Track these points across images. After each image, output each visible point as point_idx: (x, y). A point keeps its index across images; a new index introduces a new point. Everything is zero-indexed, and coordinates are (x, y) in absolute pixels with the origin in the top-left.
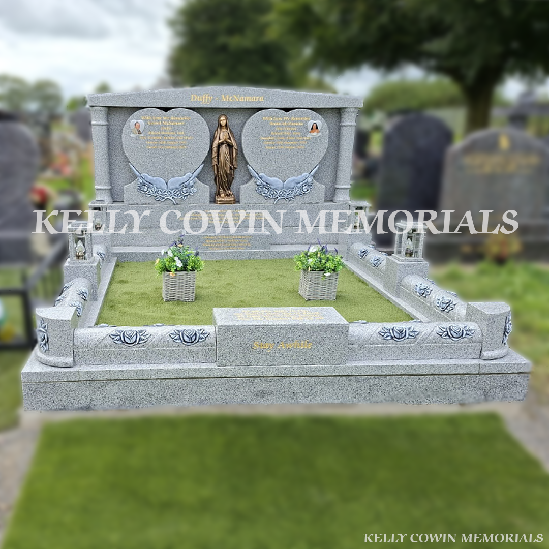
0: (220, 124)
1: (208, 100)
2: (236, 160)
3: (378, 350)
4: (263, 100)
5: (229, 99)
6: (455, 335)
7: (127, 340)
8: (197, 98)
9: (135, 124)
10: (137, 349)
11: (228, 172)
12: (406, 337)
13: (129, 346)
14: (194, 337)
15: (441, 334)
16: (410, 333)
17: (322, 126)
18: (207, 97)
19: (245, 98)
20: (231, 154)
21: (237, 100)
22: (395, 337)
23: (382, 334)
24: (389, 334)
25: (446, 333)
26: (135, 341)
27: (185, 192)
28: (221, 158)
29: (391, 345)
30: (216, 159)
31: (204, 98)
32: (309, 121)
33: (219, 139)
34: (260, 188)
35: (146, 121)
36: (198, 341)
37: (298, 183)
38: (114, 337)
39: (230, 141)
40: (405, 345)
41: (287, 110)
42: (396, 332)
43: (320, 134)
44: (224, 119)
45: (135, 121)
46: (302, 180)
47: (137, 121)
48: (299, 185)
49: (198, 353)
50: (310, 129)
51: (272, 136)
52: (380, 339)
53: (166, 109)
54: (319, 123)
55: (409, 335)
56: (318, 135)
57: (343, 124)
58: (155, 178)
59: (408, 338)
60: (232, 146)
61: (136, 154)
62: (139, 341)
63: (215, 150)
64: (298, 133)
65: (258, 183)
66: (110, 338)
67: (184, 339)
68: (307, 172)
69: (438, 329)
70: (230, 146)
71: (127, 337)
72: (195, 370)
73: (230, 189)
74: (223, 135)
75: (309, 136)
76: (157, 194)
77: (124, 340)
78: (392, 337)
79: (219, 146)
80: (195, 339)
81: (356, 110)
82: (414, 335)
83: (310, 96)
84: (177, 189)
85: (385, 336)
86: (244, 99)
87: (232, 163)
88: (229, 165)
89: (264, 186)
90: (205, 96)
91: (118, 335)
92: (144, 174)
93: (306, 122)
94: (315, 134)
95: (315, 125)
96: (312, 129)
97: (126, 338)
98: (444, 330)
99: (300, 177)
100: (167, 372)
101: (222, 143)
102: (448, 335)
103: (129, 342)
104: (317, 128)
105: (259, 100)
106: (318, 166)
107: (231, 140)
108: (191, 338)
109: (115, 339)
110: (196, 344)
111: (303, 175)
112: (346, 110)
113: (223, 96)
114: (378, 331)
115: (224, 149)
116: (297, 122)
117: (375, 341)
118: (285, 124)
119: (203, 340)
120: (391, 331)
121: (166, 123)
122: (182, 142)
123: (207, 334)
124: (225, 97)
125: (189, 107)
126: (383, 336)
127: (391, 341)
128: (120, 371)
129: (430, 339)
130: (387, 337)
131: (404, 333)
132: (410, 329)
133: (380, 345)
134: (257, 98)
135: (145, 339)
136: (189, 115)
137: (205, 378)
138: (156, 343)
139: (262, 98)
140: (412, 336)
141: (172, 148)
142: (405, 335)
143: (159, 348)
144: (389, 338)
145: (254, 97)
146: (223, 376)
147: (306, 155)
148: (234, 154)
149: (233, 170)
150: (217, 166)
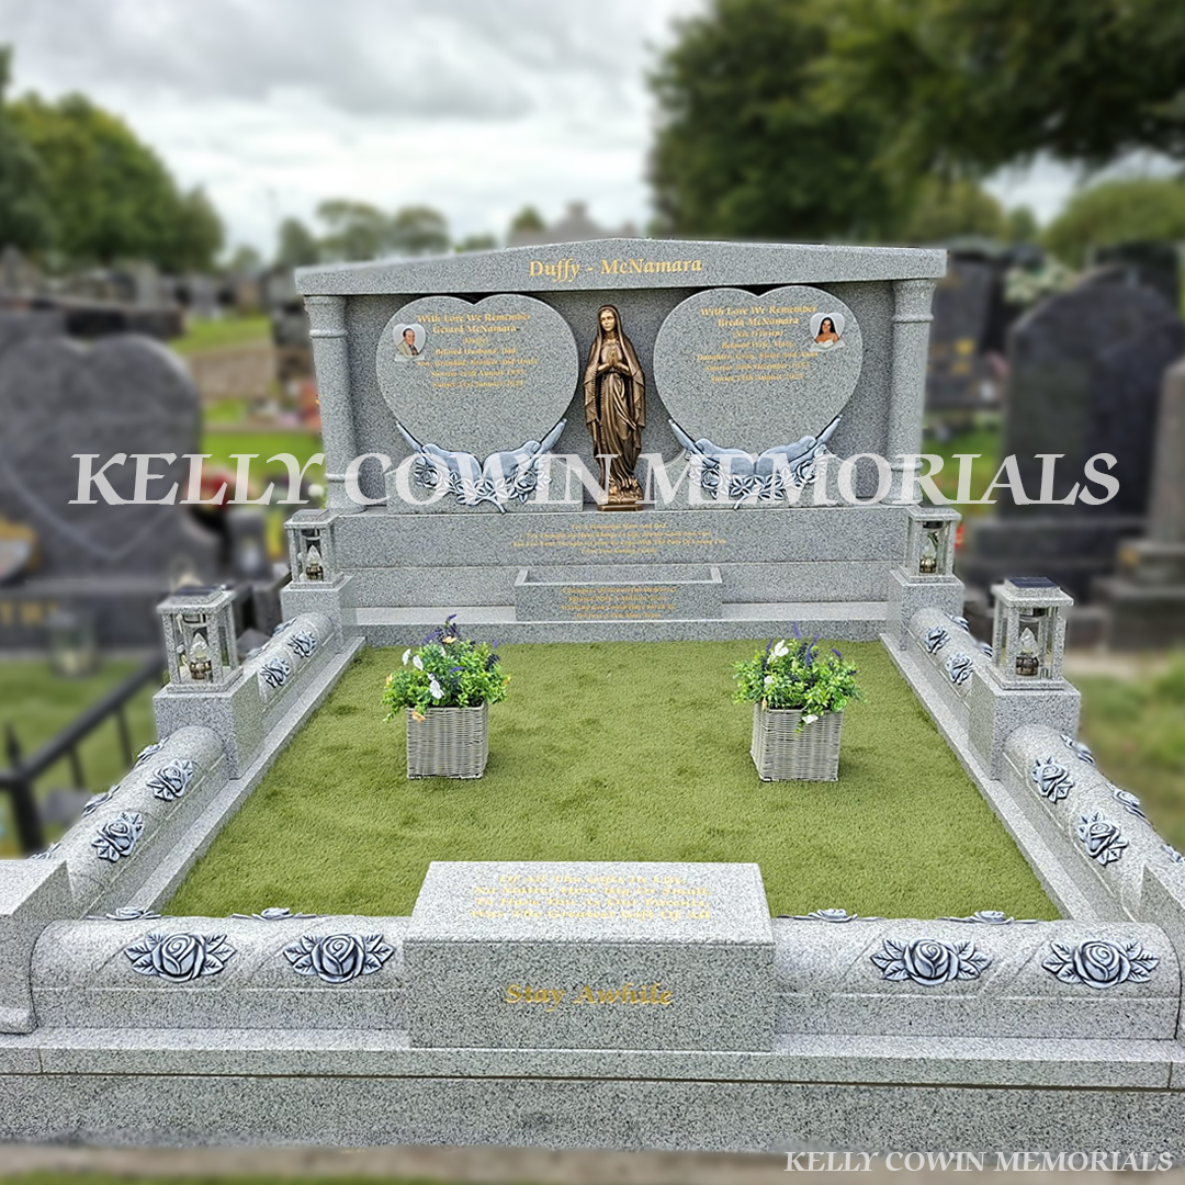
0: (601, 326)
1: (570, 273)
2: (644, 410)
3: (871, 1007)
4: (699, 269)
5: (618, 270)
6: (1097, 974)
7: (167, 966)
8: (549, 270)
9: (404, 334)
10: (198, 990)
11: (624, 437)
12: (953, 975)
13: (178, 983)
14: (350, 961)
15: (1054, 968)
16: (964, 964)
17: (847, 324)
18: (567, 266)
19: (658, 264)
20: (628, 395)
21: (639, 271)
22: (920, 975)
23: (882, 964)
24: (901, 966)
25: (1071, 966)
26: (193, 968)
28: (605, 406)
29: (907, 996)
30: (593, 409)
31: (560, 267)
32: (813, 313)
33: (600, 362)
35: (428, 326)
36: (360, 974)
38: (136, 956)
39: (624, 366)
40: (949, 997)
41: (758, 290)
42: (921, 961)
43: (841, 344)
44: (610, 314)
45: (404, 326)
47: (409, 327)
49: (361, 1006)
50: (816, 335)
51: (724, 351)
52: (875, 977)
53: (474, 297)
54: (839, 318)
55: (960, 969)
56: (836, 347)
57: (899, 318)
59: (956, 978)
60: (631, 378)
61: (408, 400)
62: (201, 969)
63: (590, 388)
64: (790, 344)
66: (125, 960)
67: (322, 967)
68: (811, 434)
69: (1047, 952)
70: (626, 378)
71: (168, 960)
72: (347, 1055)
73: (630, 474)
74: (609, 351)
75: (814, 349)
77: (162, 967)
78: (909, 974)
79: (600, 378)
80: (354, 966)
81: (929, 285)
82: (973, 970)
83: (813, 253)
85: (888, 970)
86: (655, 267)
87: (631, 415)
88: (624, 420)
90: (563, 264)
91: (148, 952)
92: (428, 445)
93: (808, 316)
94: (828, 343)
95: (828, 322)
96: (821, 332)
97: (165, 961)
98: (1065, 957)
99: (794, 445)
100: (271, 1057)
101: (607, 372)
102: (1075, 971)
103: (174, 971)
104: (832, 330)
105: (689, 269)
106: (838, 420)
107: (627, 364)
108: (341, 964)
109: (138, 962)
110: (356, 981)
111: (803, 440)
112: (905, 284)
113: (605, 262)
114: (869, 953)
115: (612, 384)
116: (784, 316)
117: (861, 983)
118: (753, 322)
119: (374, 969)
120: (907, 957)
121: (475, 330)
122: (513, 372)
123: (389, 953)
124: (609, 265)
125: (527, 290)
126: (884, 970)
127: (907, 985)
128: (146, 1053)
129: (1024, 981)
130: (895, 972)
131: (946, 965)
132: (962, 950)
133: (876, 995)
134: (686, 263)
135: (219, 963)
136: (527, 309)
137: (378, 1076)
138: (246, 975)
139: (699, 263)
140: (968, 972)
141: (490, 385)
142: (948, 970)
143: (256, 990)
144: (900, 976)
145: (679, 263)
146: (428, 1074)
147: (808, 393)
148: (637, 397)
149: (636, 431)
150: (597, 423)
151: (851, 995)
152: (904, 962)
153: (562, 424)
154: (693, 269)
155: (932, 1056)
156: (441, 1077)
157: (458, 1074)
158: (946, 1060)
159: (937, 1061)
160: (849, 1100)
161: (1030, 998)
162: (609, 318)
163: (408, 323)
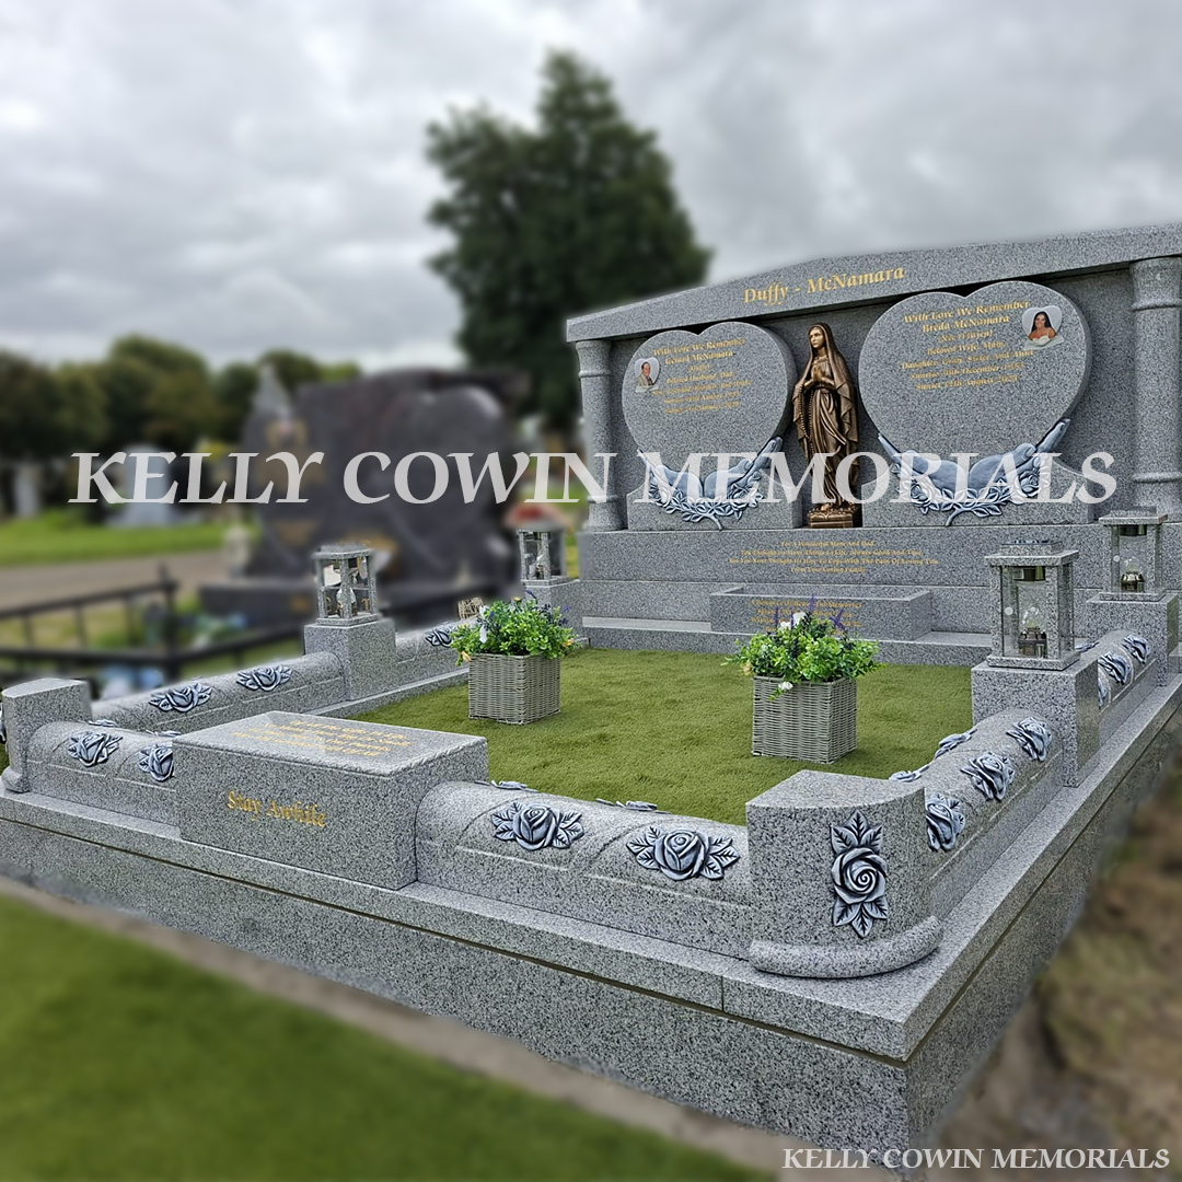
0: (812, 345)
1: (780, 296)
4: (901, 276)
5: (823, 287)
8: (761, 295)
9: (643, 367)
11: (834, 452)
15: (634, 849)
18: (776, 290)
19: (861, 277)
20: (838, 409)
21: (843, 286)
28: (813, 422)
29: (512, 859)
30: (802, 426)
31: (770, 291)
32: (1025, 309)
33: (807, 379)
35: (661, 358)
39: (829, 381)
40: (546, 866)
41: (964, 290)
43: (1060, 339)
44: (818, 331)
45: (643, 360)
47: (646, 360)
50: (1029, 332)
51: (930, 358)
53: (699, 329)
60: (838, 392)
61: (646, 426)
63: (799, 403)
64: (1000, 344)
68: (1031, 442)
70: (834, 394)
74: (814, 369)
75: (1029, 348)
76: (685, 509)
79: (808, 393)
86: (858, 280)
87: (840, 430)
88: (833, 436)
90: (774, 288)
93: (1019, 312)
94: (1044, 340)
95: (1041, 317)
96: (1034, 328)
104: (1048, 325)
105: (892, 277)
106: (1061, 424)
107: (832, 378)
111: (1019, 448)
113: (811, 282)
115: (820, 400)
116: (993, 316)
118: (962, 324)
121: (698, 358)
122: (730, 394)
124: (815, 283)
125: (742, 316)
130: (505, 831)
133: (490, 854)
134: (888, 272)
136: (742, 334)
139: (901, 270)
140: (561, 840)
141: (711, 408)
145: (881, 273)
147: (1025, 396)
149: (848, 446)
150: (807, 440)
151: (470, 851)
153: (773, 441)
154: (896, 277)
161: (614, 880)
162: (816, 335)
163: (647, 358)
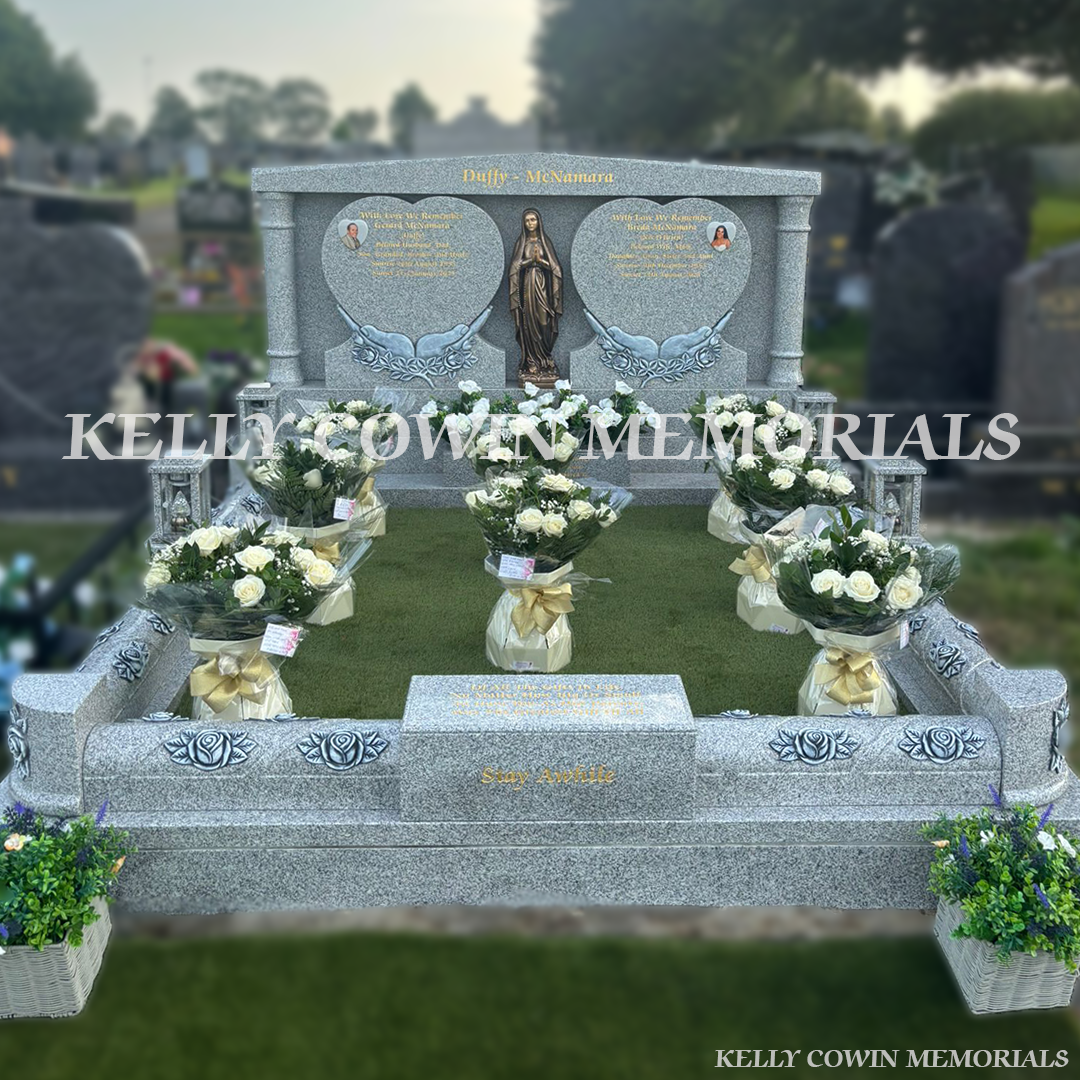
0: (525, 226)
1: (499, 181)
2: (562, 299)
3: (769, 783)
4: (611, 181)
5: (541, 179)
6: (939, 752)
7: (202, 757)
8: (481, 177)
9: (349, 228)
10: (225, 777)
11: (545, 323)
12: (832, 755)
13: (208, 771)
14: (353, 753)
15: (908, 749)
16: (840, 747)
17: (738, 232)
18: (496, 175)
19: (576, 176)
20: (549, 287)
21: (560, 181)
22: (807, 756)
23: (778, 749)
24: (792, 750)
25: (920, 746)
26: (221, 759)
27: (453, 363)
28: (528, 295)
29: (797, 774)
30: (517, 298)
31: (490, 175)
32: (709, 222)
33: (524, 258)
34: (610, 357)
35: (370, 221)
36: (360, 763)
37: (689, 347)
38: (174, 749)
39: (544, 261)
40: (829, 774)
41: (663, 200)
42: (808, 744)
44: (533, 216)
45: (347, 222)
46: (697, 341)
47: (352, 222)
48: (691, 351)
49: (360, 789)
50: (711, 239)
51: (632, 251)
52: (773, 759)
53: (412, 198)
55: (837, 751)
57: (783, 227)
58: (390, 335)
59: (834, 758)
60: (551, 272)
61: (350, 286)
62: (229, 759)
63: (515, 279)
64: (689, 247)
65: (605, 347)
66: (165, 752)
67: (329, 757)
68: (708, 325)
69: (902, 736)
70: (547, 272)
71: (202, 751)
72: (350, 829)
73: (549, 355)
74: (532, 249)
76: (395, 367)
77: (196, 757)
78: (799, 755)
79: (524, 271)
80: (356, 756)
81: (807, 201)
82: (847, 751)
83: (708, 171)
84: (437, 356)
85: (783, 753)
86: (573, 178)
87: (551, 304)
88: (545, 308)
89: (619, 351)
90: (493, 172)
91: (184, 745)
92: (367, 327)
93: (704, 225)
94: (722, 247)
95: (721, 230)
96: (716, 238)
97: (199, 753)
98: (916, 740)
99: (693, 334)
100: (287, 831)
101: (530, 266)
102: (923, 751)
103: (206, 760)
104: (726, 236)
105: (603, 180)
106: (731, 313)
107: (548, 260)
108: (345, 754)
109: (176, 754)
110: (357, 769)
111: (700, 330)
112: (787, 200)
113: (530, 172)
114: (768, 741)
115: (534, 275)
116: (685, 223)
117: (762, 764)
118: (659, 227)
119: (372, 759)
120: (797, 742)
121: (412, 226)
122: (446, 263)
123: (384, 746)
124: (533, 174)
125: (460, 193)
126: (779, 753)
127: (797, 765)
128: (182, 829)
129: (885, 759)
130: (788, 754)
131: (826, 748)
132: (839, 736)
133: (773, 774)
134: (600, 176)
135: (244, 754)
136: (460, 210)
137: (374, 846)
138: (266, 763)
139: (611, 176)
140: (843, 753)
141: (425, 274)
142: (828, 752)
143: (273, 777)
144: (792, 758)
145: (594, 175)
146: (416, 844)
147: (706, 289)
148: (556, 287)
149: (554, 318)
150: (520, 311)
151: (754, 774)
152: (795, 747)
153: (489, 310)
154: (606, 181)
155: (816, 820)
156: (426, 846)
157: (440, 844)
158: (827, 822)
159: (820, 823)
160: (752, 858)
161: (890, 773)
162: (532, 220)
